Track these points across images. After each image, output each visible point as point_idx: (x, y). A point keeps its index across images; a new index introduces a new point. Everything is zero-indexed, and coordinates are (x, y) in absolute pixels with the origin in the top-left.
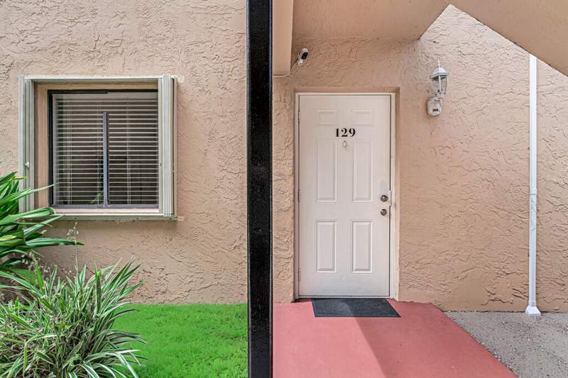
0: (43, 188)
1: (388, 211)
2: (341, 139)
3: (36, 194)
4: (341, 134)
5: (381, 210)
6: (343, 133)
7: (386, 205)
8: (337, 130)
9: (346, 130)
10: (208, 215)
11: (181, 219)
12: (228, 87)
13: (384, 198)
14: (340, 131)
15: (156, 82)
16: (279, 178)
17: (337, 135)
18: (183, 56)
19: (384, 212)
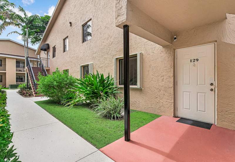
0: (118, 81)
1: (214, 89)
2: (192, 63)
3: (117, 82)
4: (192, 61)
5: (210, 89)
6: (193, 61)
7: (213, 87)
8: (191, 60)
9: (194, 60)
10: (149, 88)
11: (143, 89)
12: (154, 52)
13: (212, 84)
14: (192, 60)
15: (136, 54)
16: (169, 77)
17: (191, 62)
18: (144, 46)
19: (212, 90)
